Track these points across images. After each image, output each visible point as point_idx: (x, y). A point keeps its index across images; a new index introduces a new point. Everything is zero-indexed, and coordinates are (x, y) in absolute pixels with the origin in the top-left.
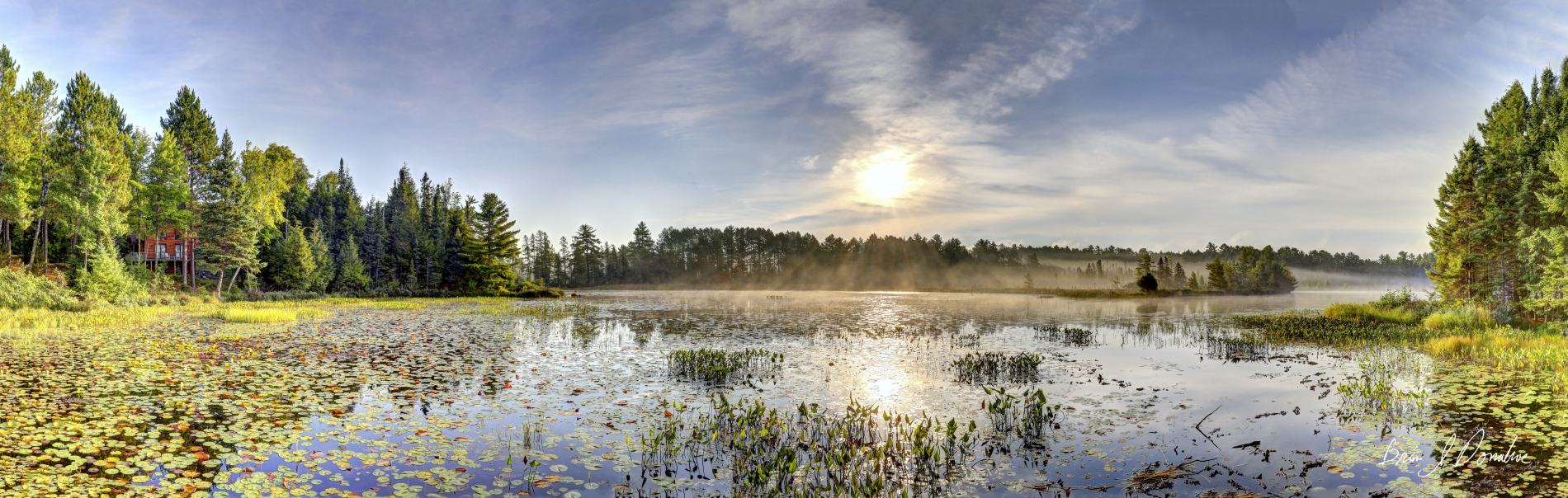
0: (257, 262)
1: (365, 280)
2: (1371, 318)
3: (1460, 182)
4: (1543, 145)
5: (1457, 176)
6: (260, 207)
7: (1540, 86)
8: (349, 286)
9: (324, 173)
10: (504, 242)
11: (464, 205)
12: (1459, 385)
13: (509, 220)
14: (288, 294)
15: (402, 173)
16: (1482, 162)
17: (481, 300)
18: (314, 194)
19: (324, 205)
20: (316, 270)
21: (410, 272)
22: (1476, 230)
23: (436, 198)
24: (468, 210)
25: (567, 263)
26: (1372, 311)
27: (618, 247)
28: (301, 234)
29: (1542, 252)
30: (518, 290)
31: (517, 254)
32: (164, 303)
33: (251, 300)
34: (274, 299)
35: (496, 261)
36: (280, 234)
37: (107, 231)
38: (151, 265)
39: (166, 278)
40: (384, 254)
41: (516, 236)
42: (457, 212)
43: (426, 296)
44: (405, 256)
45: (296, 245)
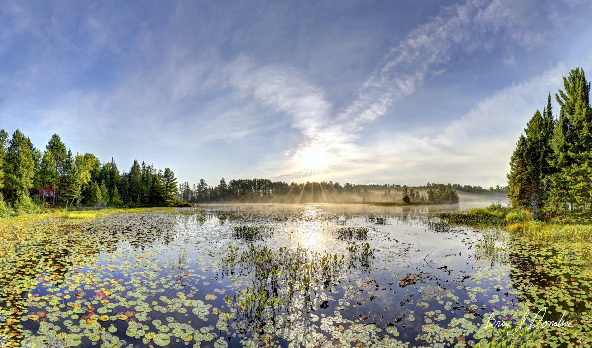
0: (80, 196)
1: (121, 202)
2: (487, 215)
3: (519, 154)
4: (548, 137)
5: (517, 152)
6: (82, 176)
7: (546, 111)
8: (115, 204)
9: (106, 163)
10: (172, 186)
11: (158, 173)
12: (519, 246)
13: (174, 178)
14: (92, 208)
15: (135, 162)
16: (526, 145)
17: (163, 208)
18: (102, 171)
19: (106, 175)
20: (102, 199)
21: (137, 198)
22: (525, 176)
23: (147, 171)
24: (159, 175)
25: (195, 194)
26: (487, 211)
27: (214, 187)
28: (97, 186)
30: (177, 204)
31: (177, 190)
32: (46, 212)
33: (78, 210)
34: (87, 210)
35: (169, 193)
36: (89, 186)
37: (25, 187)
38: (41, 199)
39: (47, 203)
40: (128, 192)
41: (177, 184)
42: (155, 175)
43: (143, 207)
44: (135, 192)
45: (95, 190)
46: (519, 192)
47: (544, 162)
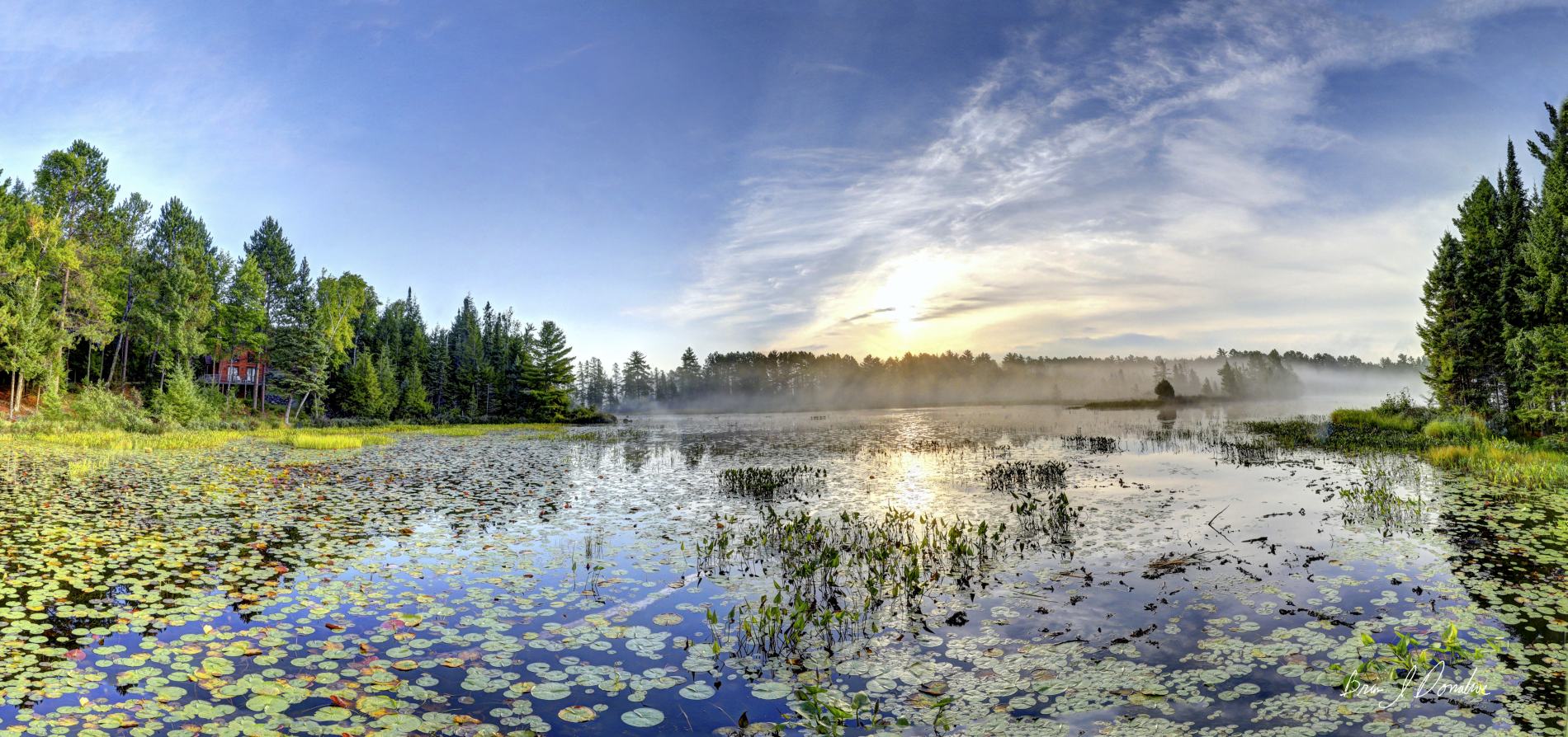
0: (325, 387)
1: (428, 407)
2: (1374, 425)
8: (413, 413)
10: (560, 369)
11: (524, 333)
13: (566, 347)
14: (353, 421)
15: (467, 302)
18: (383, 320)
19: (391, 332)
20: (381, 397)
21: (471, 399)
23: (498, 325)
24: (528, 338)
25: (619, 388)
26: (1374, 417)
27: (667, 372)
28: (369, 360)
29: (1531, 357)
30: (573, 416)
31: (573, 380)
32: (235, 427)
33: (318, 427)
34: (340, 426)
35: (552, 388)
36: (348, 360)
37: (184, 350)
38: (223, 389)
39: (237, 402)
40: (446, 381)
41: (572, 363)
42: (517, 339)
43: (486, 423)
44: (466, 383)
45: (363, 371)
46: (1451, 370)
47: (1513, 299)
